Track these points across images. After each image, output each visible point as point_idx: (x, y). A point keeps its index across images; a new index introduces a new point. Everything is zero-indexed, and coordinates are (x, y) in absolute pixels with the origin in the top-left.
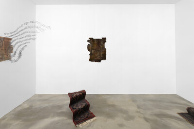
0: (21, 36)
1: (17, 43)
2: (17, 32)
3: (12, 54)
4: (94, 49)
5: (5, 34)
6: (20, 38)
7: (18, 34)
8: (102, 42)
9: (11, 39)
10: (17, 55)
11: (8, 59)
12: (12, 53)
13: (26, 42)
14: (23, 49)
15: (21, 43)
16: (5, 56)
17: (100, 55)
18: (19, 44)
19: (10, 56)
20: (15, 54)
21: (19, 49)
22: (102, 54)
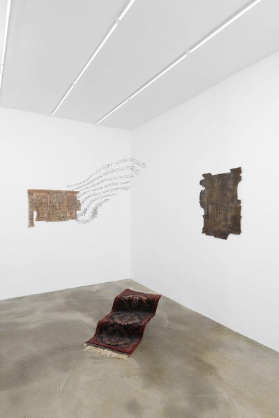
0: (97, 187)
1: (89, 197)
2: (89, 181)
3: (78, 212)
4: (212, 204)
5: (68, 186)
6: (95, 190)
7: (91, 184)
8: (230, 182)
9: (77, 192)
10: (89, 213)
11: (73, 219)
12: (79, 210)
13: (106, 194)
14: (100, 205)
15: (96, 197)
16: (68, 214)
17: (226, 220)
18: (92, 198)
19: (76, 214)
20: (85, 213)
21: (93, 205)
22: (230, 215)
